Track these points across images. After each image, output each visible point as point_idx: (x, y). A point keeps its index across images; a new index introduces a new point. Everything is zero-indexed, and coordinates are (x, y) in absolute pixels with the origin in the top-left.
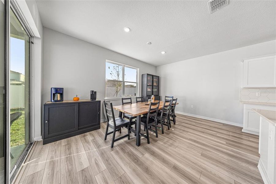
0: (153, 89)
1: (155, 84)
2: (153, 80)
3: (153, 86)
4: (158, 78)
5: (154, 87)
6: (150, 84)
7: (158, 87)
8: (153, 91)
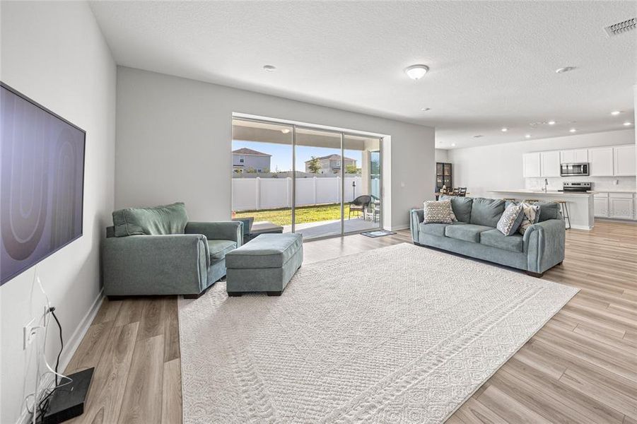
0: (443, 179)
1: (446, 173)
2: (443, 169)
3: (443, 176)
4: (450, 165)
5: (445, 178)
6: (441, 174)
7: (451, 176)
8: (444, 182)
